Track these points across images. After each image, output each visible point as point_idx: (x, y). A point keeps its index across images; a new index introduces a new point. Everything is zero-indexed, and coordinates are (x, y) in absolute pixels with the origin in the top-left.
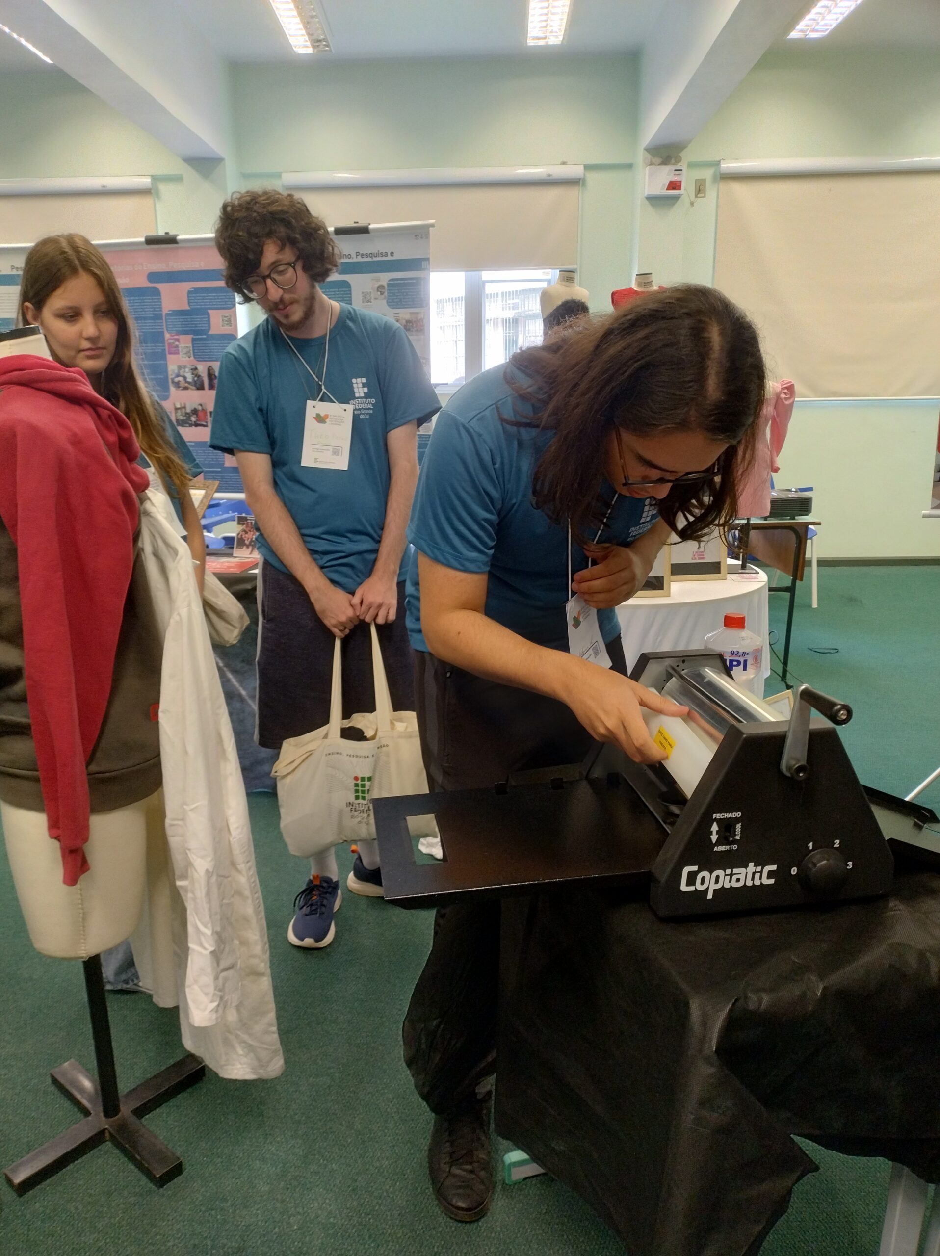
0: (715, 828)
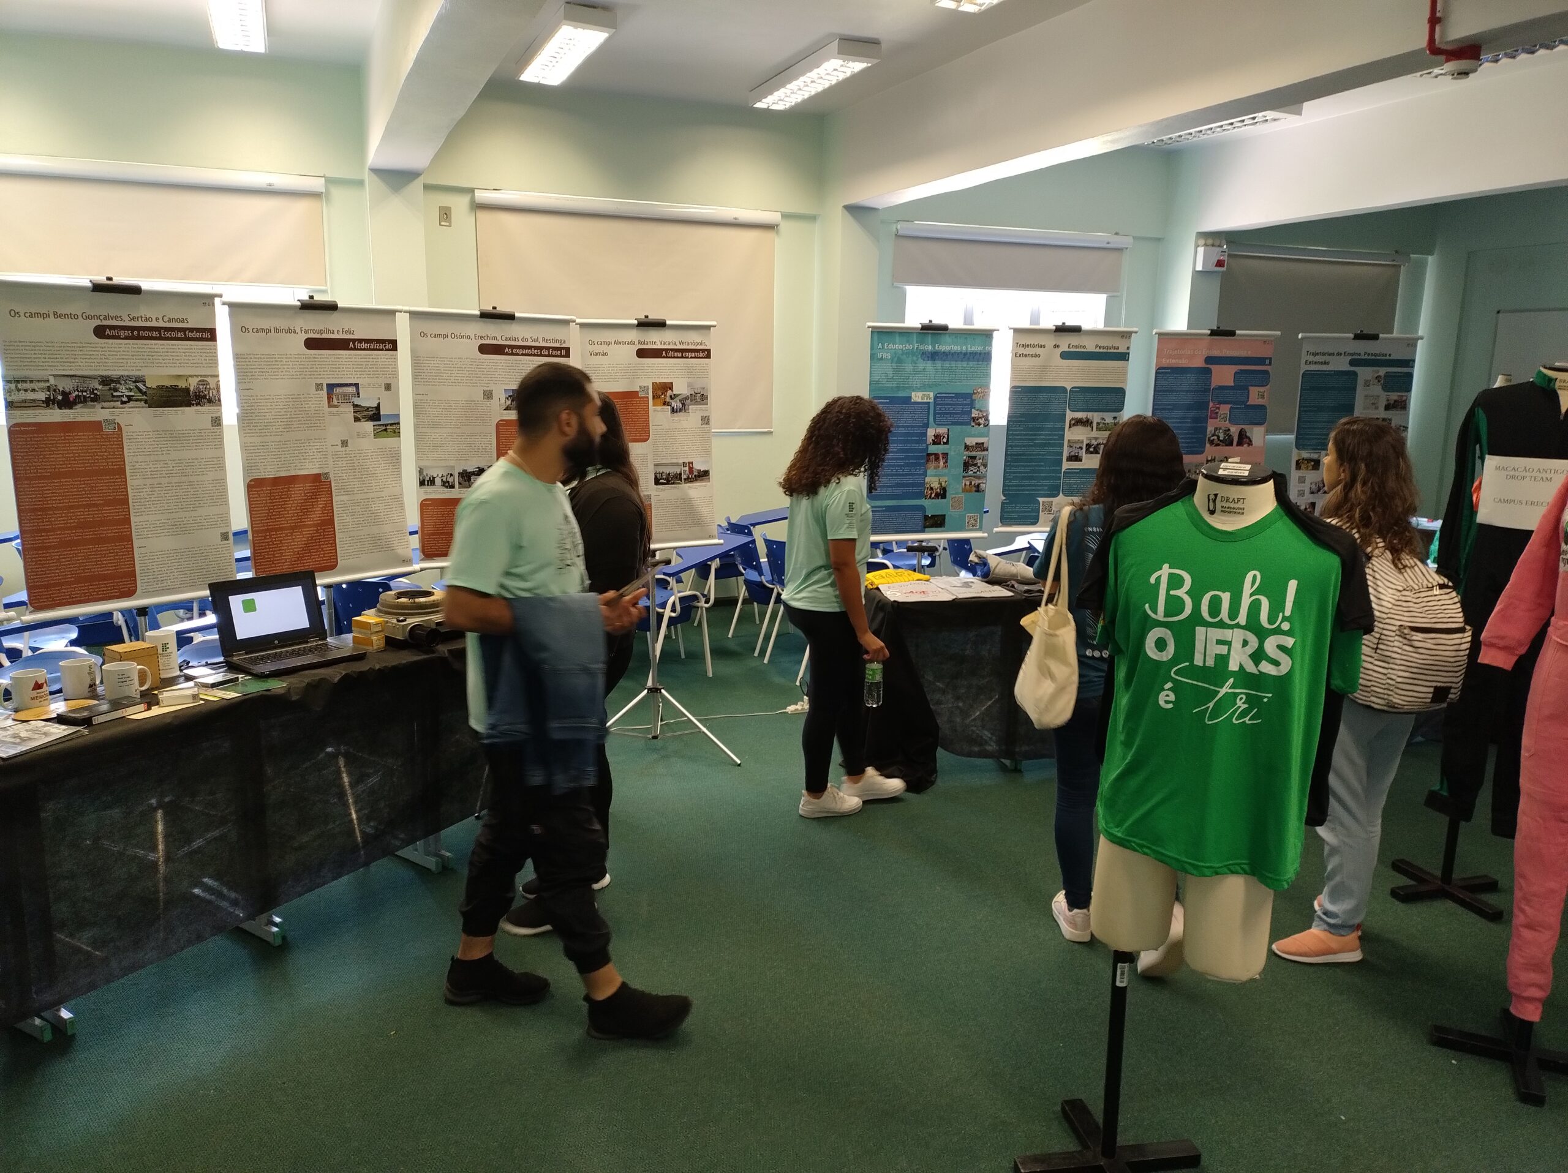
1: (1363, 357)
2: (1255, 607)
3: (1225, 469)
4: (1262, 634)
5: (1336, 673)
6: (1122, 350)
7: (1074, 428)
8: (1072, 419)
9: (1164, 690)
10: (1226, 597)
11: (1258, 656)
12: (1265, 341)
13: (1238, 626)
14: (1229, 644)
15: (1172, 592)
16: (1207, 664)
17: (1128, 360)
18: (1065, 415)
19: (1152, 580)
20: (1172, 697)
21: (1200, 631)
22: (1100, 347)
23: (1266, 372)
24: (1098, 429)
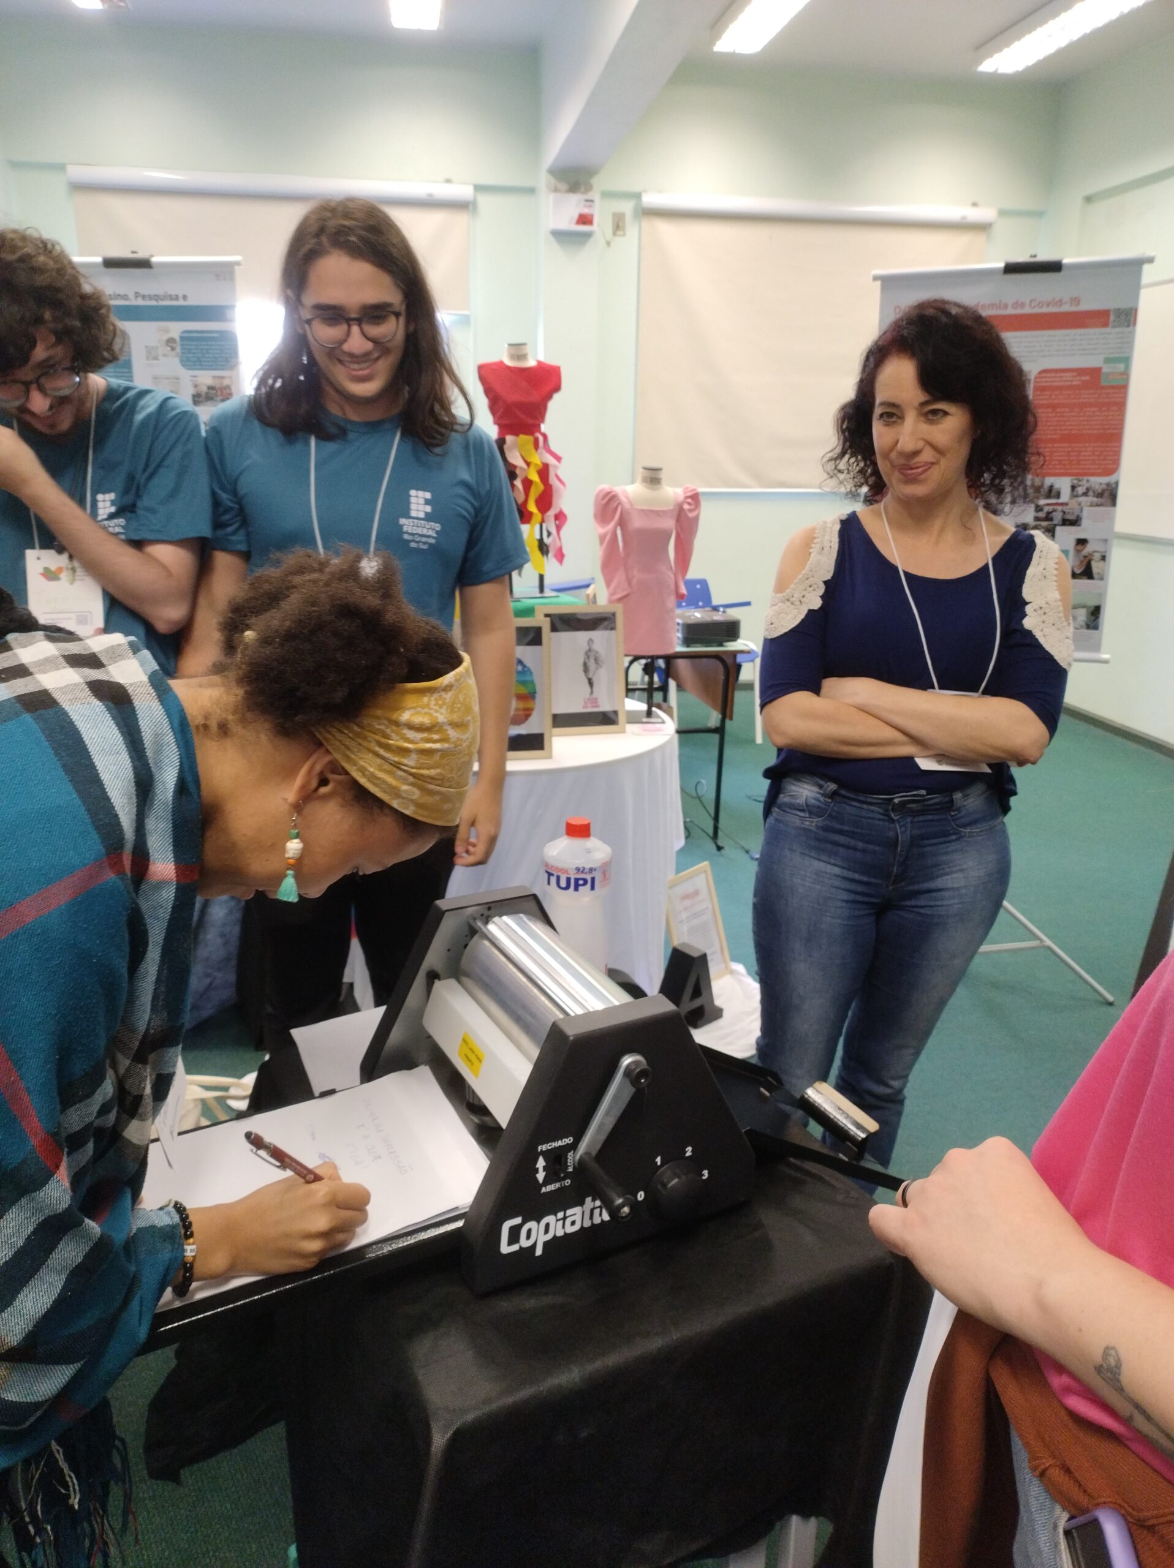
0: (541, 1163)
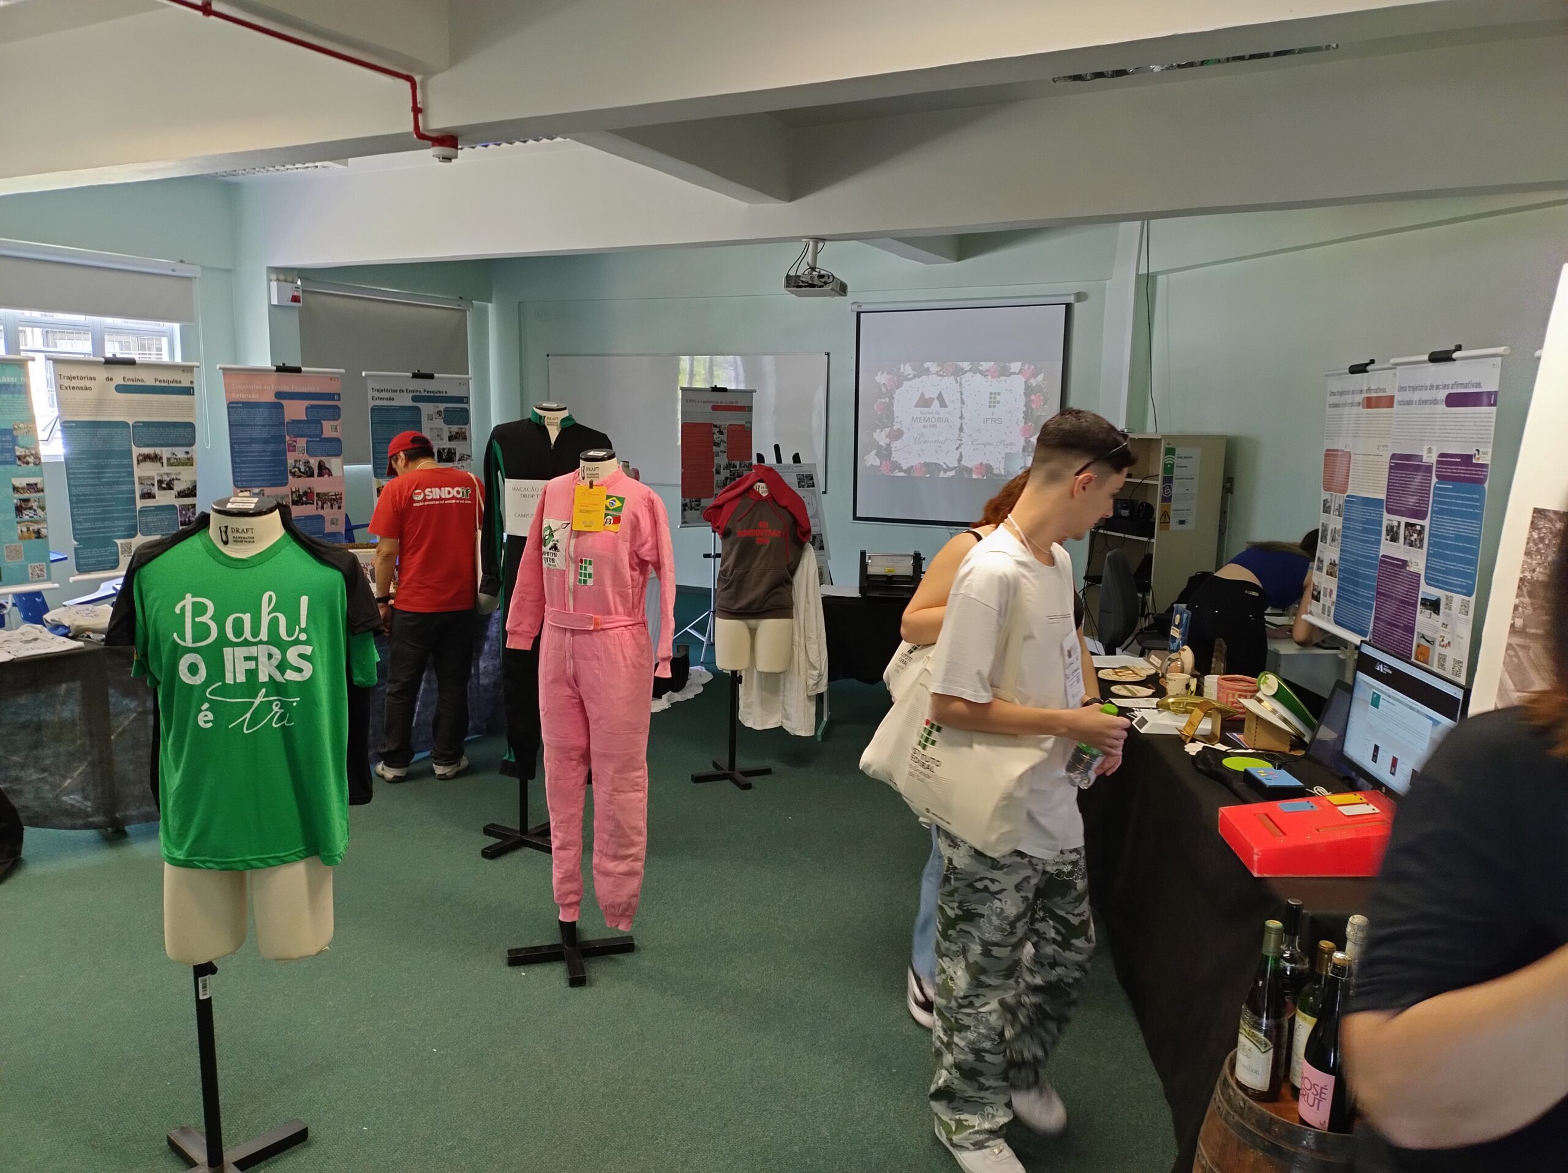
1: (423, 394)
2: (274, 624)
3: (233, 503)
4: (283, 647)
5: (355, 670)
6: (185, 383)
7: (142, 464)
8: (140, 455)
9: (201, 711)
10: (247, 618)
11: (282, 667)
12: (332, 378)
13: (261, 642)
14: (256, 659)
15: (197, 619)
16: (238, 681)
17: (193, 394)
18: (131, 451)
19: (177, 610)
20: (211, 716)
21: (227, 651)
22: (160, 381)
23: (337, 407)
24: (170, 464)
